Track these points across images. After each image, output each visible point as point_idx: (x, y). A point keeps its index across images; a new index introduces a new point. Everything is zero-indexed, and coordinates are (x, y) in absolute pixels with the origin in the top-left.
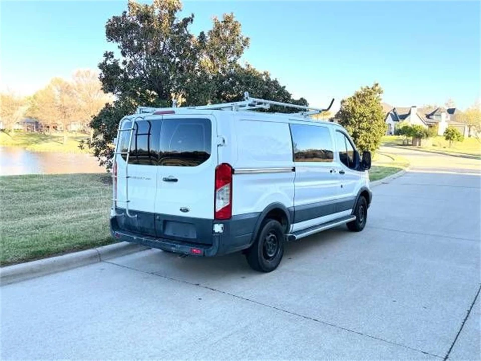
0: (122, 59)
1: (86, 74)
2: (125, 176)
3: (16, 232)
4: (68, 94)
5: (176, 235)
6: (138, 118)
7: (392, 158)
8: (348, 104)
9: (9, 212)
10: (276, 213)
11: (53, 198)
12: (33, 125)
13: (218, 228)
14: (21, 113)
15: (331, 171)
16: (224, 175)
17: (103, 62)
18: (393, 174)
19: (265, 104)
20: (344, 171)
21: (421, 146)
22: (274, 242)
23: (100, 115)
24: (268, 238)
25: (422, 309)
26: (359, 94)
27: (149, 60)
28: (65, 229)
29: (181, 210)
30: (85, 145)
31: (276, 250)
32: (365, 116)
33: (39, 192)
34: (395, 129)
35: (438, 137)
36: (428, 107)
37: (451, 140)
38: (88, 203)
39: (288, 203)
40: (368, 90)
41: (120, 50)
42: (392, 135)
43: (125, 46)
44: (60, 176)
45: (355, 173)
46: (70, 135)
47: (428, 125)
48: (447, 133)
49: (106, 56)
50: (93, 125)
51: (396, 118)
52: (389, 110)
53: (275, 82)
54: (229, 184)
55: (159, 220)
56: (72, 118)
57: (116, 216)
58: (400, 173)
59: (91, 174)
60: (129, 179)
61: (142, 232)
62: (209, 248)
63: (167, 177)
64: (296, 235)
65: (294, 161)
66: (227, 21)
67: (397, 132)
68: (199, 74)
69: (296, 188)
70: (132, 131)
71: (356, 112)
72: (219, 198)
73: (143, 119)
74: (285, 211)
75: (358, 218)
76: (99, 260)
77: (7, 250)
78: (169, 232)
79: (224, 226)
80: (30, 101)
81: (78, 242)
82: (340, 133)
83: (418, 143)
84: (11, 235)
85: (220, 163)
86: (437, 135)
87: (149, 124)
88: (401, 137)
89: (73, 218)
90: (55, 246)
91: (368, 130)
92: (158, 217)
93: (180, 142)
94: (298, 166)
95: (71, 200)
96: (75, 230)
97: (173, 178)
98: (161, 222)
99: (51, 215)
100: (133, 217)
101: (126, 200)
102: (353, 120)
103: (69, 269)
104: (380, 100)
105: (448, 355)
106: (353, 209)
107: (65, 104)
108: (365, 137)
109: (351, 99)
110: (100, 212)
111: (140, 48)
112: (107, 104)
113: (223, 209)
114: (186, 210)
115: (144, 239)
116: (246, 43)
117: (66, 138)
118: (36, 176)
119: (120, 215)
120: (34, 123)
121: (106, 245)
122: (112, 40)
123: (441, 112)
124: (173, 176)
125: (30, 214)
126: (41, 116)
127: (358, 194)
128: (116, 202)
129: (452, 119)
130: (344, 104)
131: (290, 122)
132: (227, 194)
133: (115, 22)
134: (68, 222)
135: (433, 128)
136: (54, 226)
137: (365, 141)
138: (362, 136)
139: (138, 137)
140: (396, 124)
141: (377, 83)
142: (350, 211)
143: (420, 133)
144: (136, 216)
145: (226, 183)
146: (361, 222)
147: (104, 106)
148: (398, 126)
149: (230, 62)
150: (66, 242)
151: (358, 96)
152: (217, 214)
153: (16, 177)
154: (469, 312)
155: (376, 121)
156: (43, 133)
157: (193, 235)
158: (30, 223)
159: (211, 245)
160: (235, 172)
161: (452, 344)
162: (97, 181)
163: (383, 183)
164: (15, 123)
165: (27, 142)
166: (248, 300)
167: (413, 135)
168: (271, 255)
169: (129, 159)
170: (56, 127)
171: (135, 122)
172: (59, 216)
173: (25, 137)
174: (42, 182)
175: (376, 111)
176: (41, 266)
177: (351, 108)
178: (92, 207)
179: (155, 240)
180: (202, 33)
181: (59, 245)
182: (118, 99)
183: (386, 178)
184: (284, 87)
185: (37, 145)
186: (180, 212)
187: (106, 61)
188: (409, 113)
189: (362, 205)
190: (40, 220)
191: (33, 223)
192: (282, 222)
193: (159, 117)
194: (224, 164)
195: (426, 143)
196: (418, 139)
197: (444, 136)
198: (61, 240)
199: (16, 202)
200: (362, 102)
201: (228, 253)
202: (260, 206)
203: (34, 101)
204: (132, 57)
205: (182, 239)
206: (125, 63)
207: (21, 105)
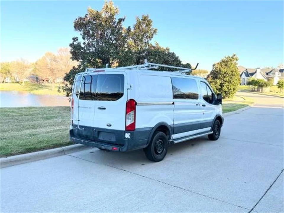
0: (83, 41)
1: (65, 50)
2: (77, 106)
3: (19, 138)
4: (55, 61)
5: (105, 140)
6: (85, 74)
7: (244, 99)
8: (217, 66)
9: (16, 127)
10: (163, 128)
11: (41, 120)
12: (34, 79)
13: (127, 136)
14: (28, 72)
15: (197, 105)
16: (131, 106)
17: (72, 43)
18: (243, 108)
19: (156, 66)
20: (205, 105)
21: (263, 92)
22: (162, 144)
23: (69, 73)
24: (157, 142)
25: (244, 184)
26: (223, 60)
27: (98, 42)
28: (46, 136)
29: (107, 125)
30: (61, 90)
31: (162, 149)
32: (227, 74)
33: (34, 116)
34: (247, 81)
35: (273, 86)
36: (267, 68)
37: (281, 88)
38: (60, 123)
39: (170, 122)
40: (229, 58)
41: (82, 36)
42: (245, 85)
43: (85, 34)
44: (47, 108)
45: (213, 106)
46: (56, 85)
47: (267, 79)
48: (279, 84)
49: (73, 39)
50: (65, 79)
51: (247, 75)
52: (244, 70)
53: (173, 54)
54: (134, 111)
55: (96, 131)
56: (57, 75)
57: (72, 129)
58: (247, 107)
59: (64, 107)
60: (79, 108)
61: (86, 138)
62: (122, 147)
63: (100, 107)
64: (175, 141)
65: (173, 98)
66: (145, 19)
67: (248, 83)
68: (127, 49)
69: (175, 114)
70: (81, 81)
71: (222, 71)
72: (128, 119)
73: (88, 74)
74: (168, 127)
75: (214, 133)
76: (63, 154)
77: (13, 147)
78: (101, 138)
79: (131, 134)
80: (33, 66)
81: (52, 143)
82: (203, 83)
83: (261, 90)
84: (16, 139)
85: (129, 99)
86: (273, 85)
87: (91, 78)
88: (250, 86)
89: (51, 131)
90: (39, 146)
91: (230, 82)
92: (95, 129)
93: (107, 87)
94: (176, 102)
95: (51, 121)
96: (51, 137)
97: (104, 107)
98: (97, 132)
99: (39, 129)
100: (82, 129)
101: (78, 120)
102: (220, 76)
103: (46, 158)
104: (237, 64)
105: (253, 209)
106: (211, 127)
107: (53, 67)
108: (228, 86)
109: (218, 63)
110: (67, 127)
111: (93, 35)
112: (74, 67)
113: (130, 125)
114: (110, 126)
115: (87, 141)
116: (155, 31)
117: (53, 87)
118: (33, 108)
119: (75, 128)
120: (35, 78)
121: (68, 145)
122: (77, 30)
123: (275, 71)
124: (103, 106)
125: (28, 128)
126: (39, 74)
127: (214, 119)
128: (72, 121)
129: (282, 75)
130: (214, 66)
131: (171, 76)
132: (133, 117)
133: (79, 20)
134: (48, 132)
135: (270, 81)
136: (40, 135)
137: (228, 88)
138: (226, 86)
139: (85, 84)
140: (247, 78)
141: (234, 54)
142: (209, 128)
143: (262, 84)
144: (83, 129)
145: (132, 110)
146: (217, 135)
147: (72, 68)
148: (249, 80)
149: (145, 43)
150: (45, 143)
151: (223, 62)
152: (127, 128)
153: (22, 108)
154: (271, 185)
155: (234, 77)
156: (40, 84)
157: (113, 140)
158: (27, 133)
159: (123, 145)
160: (137, 104)
161: (257, 203)
162: (68, 110)
163: (236, 113)
164: (25, 78)
165: (31, 89)
166: (144, 176)
167: (258, 85)
168: (159, 152)
169: (80, 97)
170: (48, 80)
171: (84, 76)
172: (44, 130)
173: (30, 86)
174: (36, 111)
175: (234, 71)
176: (31, 156)
177: (219, 69)
178: (63, 125)
179: (93, 142)
180: (129, 27)
181: (42, 145)
182: (80, 64)
183: (238, 110)
184: (178, 57)
185: (37, 91)
186: (107, 126)
187: (74, 42)
188: (256, 72)
189: (217, 125)
190: (33, 132)
191: (29, 133)
192: (167, 133)
193: (96, 73)
194: (131, 100)
195: (266, 90)
196: (261, 88)
197: (277, 86)
198: (43, 143)
199: (20, 122)
200: (226, 65)
201: (134, 150)
202: (152, 124)
203: (36, 65)
204: (88, 40)
205: (107, 142)
206: (84, 43)
207: (28, 68)
